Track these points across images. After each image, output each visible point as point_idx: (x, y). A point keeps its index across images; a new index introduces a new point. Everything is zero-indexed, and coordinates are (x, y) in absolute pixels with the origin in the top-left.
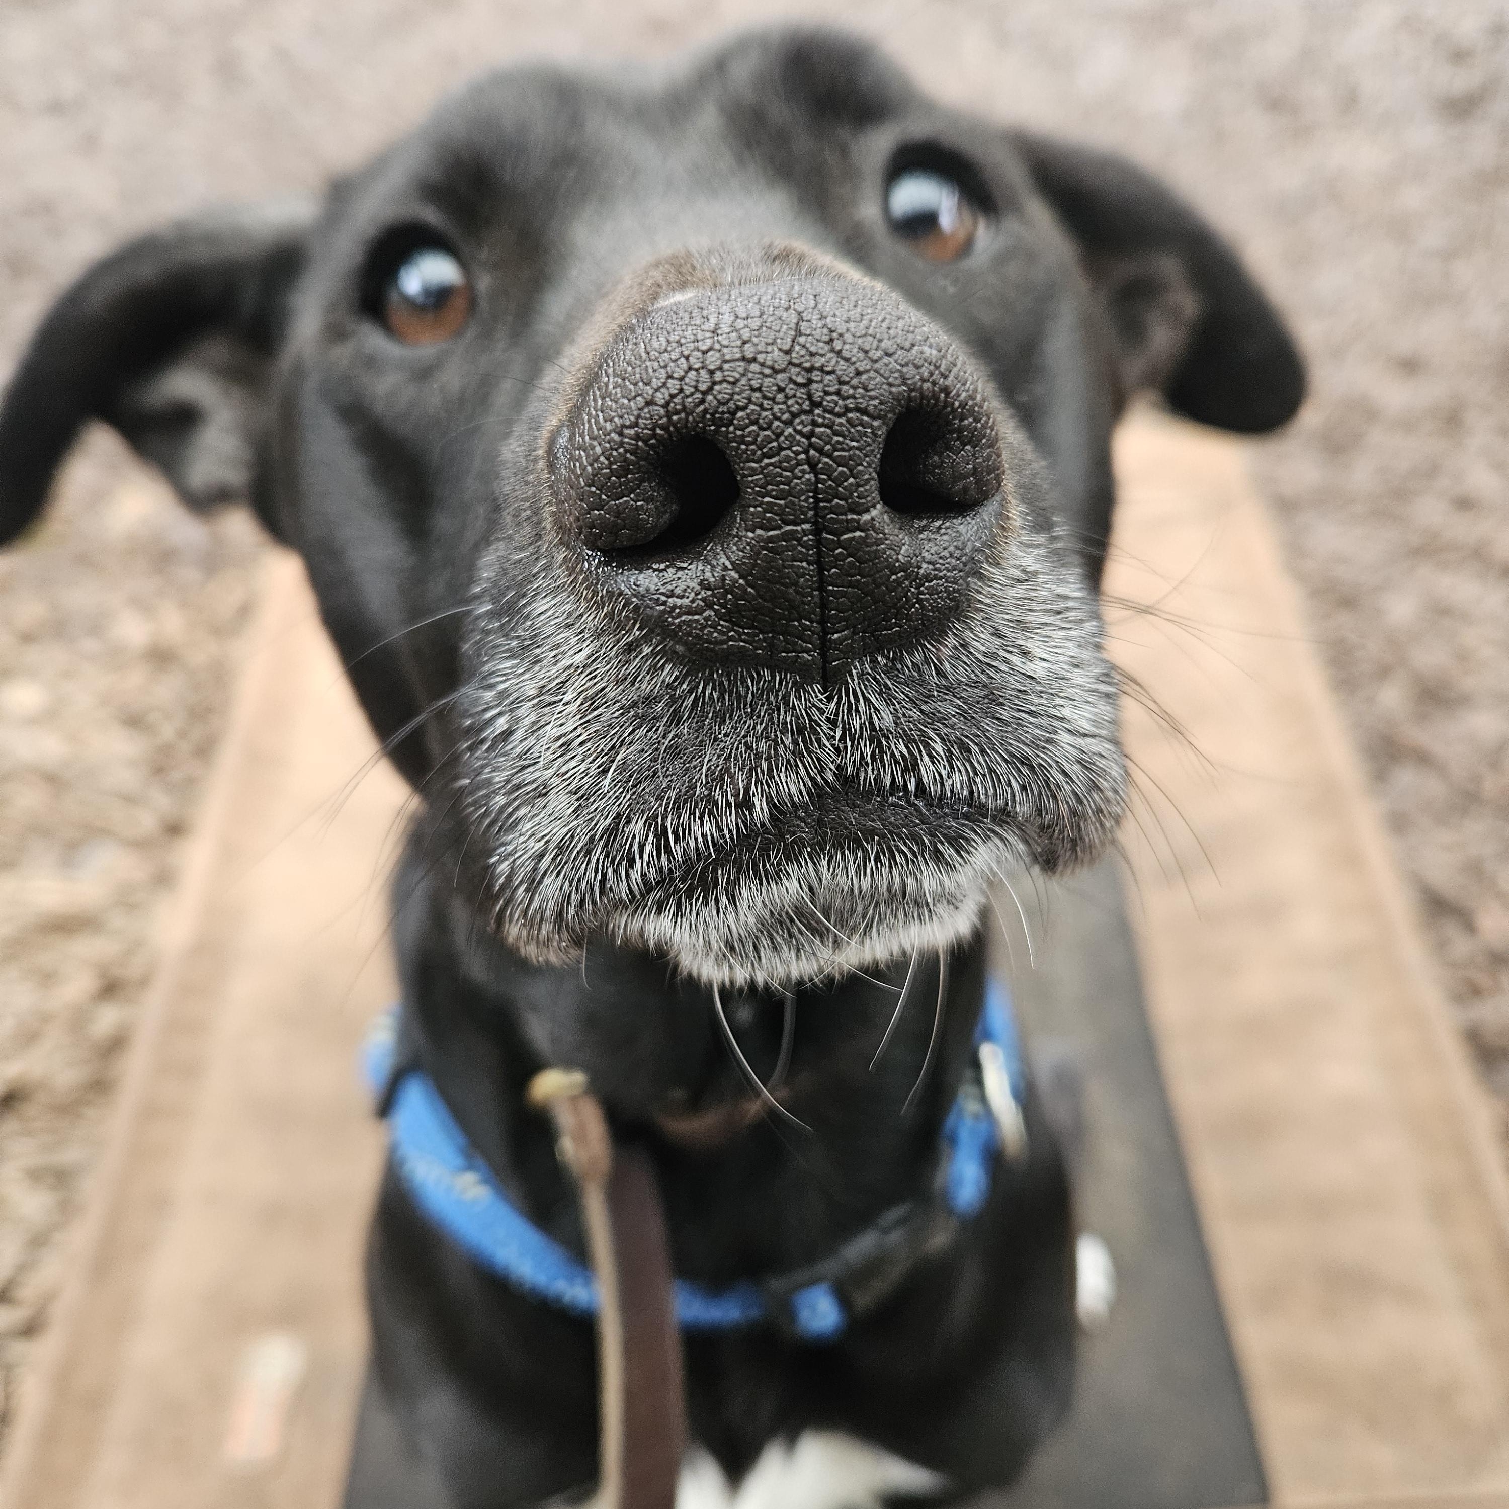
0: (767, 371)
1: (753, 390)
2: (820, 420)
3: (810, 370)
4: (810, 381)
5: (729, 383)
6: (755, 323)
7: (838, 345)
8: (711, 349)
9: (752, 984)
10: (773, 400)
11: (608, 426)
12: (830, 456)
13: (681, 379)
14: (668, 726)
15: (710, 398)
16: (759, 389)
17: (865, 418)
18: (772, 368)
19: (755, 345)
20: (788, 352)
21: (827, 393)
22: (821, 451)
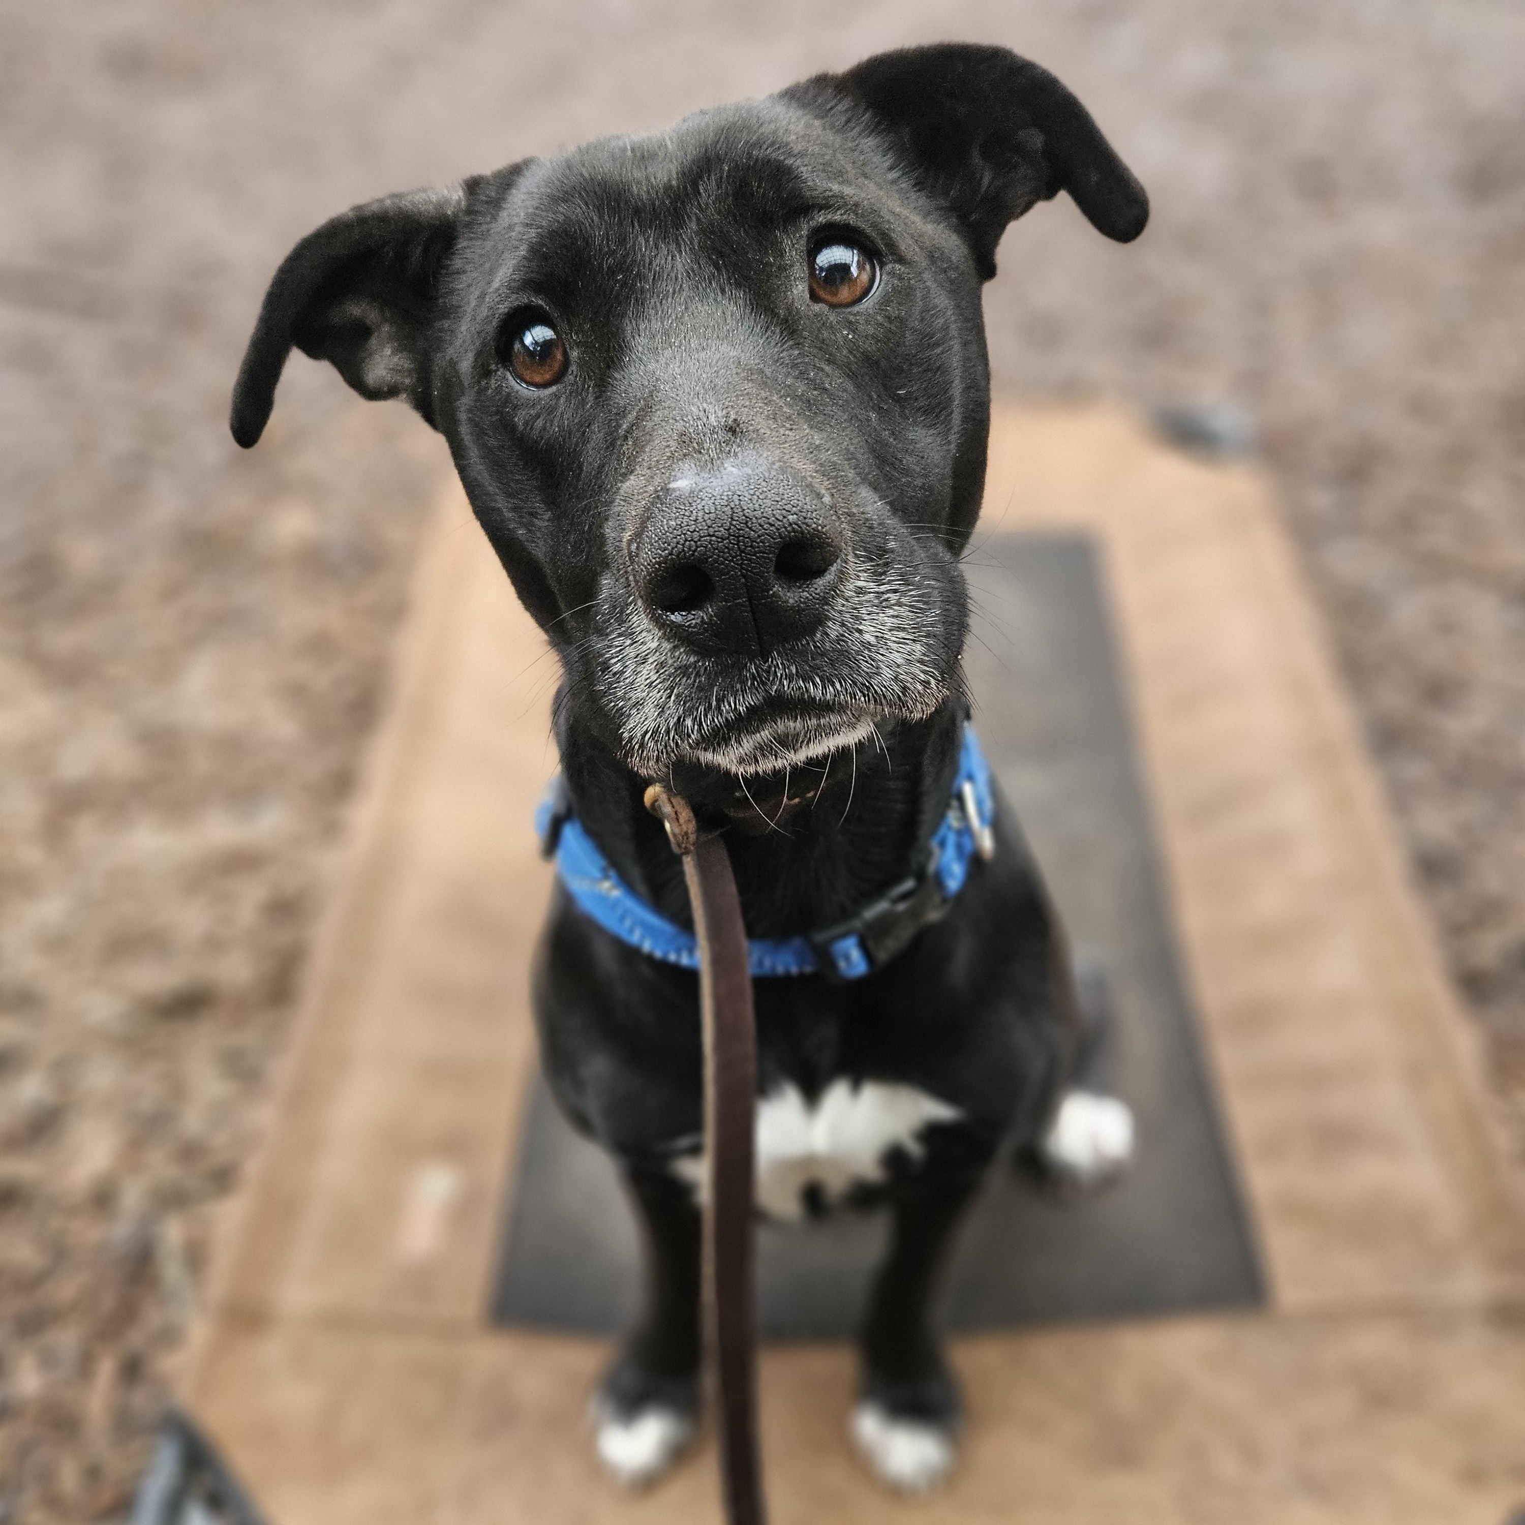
0: (719, 540)
1: (715, 549)
2: (745, 558)
3: (738, 537)
4: (739, 541)
5: (703, 547)
6: (712, 516)
7: (749, 524)
8: (695, 531)
9: (757, 773)
10: (723, 552)
11: (654, 561)
12: (751, 572)
13: (683, 545)
14: (695, 677)
15: (696, 554)
16: (717, 549)
17: (765, 555)
18: (721, 538)
19: (714, 528)
20: (728, 530)
21: (747, 547)
22: (747, 570)
